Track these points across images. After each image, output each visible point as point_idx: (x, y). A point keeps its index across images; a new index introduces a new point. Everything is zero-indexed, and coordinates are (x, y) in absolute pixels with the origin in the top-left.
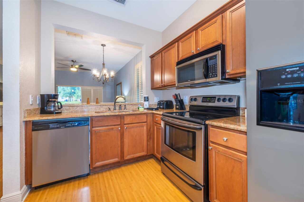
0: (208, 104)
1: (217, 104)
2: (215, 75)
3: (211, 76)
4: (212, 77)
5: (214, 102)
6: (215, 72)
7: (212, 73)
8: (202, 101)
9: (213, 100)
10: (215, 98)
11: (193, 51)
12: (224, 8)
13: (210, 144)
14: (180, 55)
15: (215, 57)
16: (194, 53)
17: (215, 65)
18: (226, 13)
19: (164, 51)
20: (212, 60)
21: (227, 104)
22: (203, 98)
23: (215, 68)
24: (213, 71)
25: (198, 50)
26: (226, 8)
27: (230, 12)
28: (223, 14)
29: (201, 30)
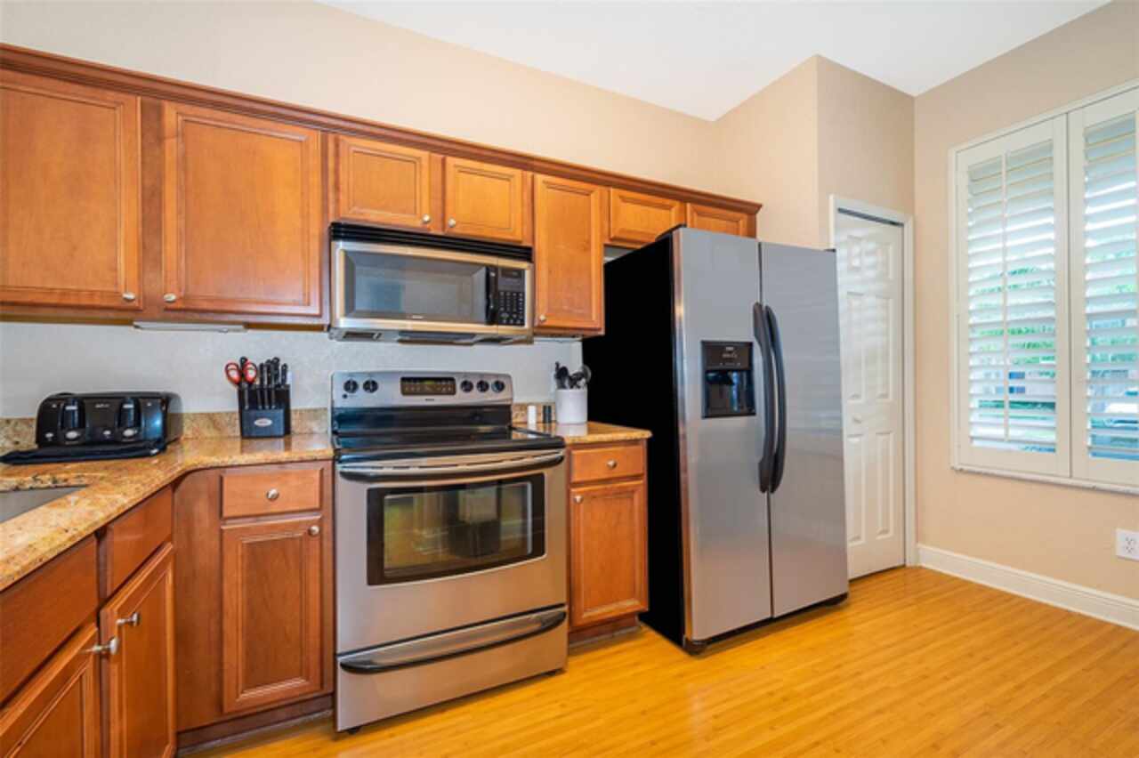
0: (433, 400)
1: (461, 398)
2: (519, 322)
3: (505, 321)
4: (508, 324)
5: (453, 392)
6: (517, 313)
7: (508, 313)
8: (404, 393)
9: (446, 386)
10: (452, 380)
11: (427, 218)
12: (531, 162)
13: (573, 490)
14: (342, 198)
15: (515, 274)
16: (428, 226)
17: (518, 293)
18: (533, 178)
19: (185, 108)
20: (509, 280)
21: (491, 397)
22: (404, 380)
23: (518, 302)
24: (512, 307)
25: (452, 227)
26: (535, 166)
27: (544, 182)
28: (525, 172)
29: (456, 166)
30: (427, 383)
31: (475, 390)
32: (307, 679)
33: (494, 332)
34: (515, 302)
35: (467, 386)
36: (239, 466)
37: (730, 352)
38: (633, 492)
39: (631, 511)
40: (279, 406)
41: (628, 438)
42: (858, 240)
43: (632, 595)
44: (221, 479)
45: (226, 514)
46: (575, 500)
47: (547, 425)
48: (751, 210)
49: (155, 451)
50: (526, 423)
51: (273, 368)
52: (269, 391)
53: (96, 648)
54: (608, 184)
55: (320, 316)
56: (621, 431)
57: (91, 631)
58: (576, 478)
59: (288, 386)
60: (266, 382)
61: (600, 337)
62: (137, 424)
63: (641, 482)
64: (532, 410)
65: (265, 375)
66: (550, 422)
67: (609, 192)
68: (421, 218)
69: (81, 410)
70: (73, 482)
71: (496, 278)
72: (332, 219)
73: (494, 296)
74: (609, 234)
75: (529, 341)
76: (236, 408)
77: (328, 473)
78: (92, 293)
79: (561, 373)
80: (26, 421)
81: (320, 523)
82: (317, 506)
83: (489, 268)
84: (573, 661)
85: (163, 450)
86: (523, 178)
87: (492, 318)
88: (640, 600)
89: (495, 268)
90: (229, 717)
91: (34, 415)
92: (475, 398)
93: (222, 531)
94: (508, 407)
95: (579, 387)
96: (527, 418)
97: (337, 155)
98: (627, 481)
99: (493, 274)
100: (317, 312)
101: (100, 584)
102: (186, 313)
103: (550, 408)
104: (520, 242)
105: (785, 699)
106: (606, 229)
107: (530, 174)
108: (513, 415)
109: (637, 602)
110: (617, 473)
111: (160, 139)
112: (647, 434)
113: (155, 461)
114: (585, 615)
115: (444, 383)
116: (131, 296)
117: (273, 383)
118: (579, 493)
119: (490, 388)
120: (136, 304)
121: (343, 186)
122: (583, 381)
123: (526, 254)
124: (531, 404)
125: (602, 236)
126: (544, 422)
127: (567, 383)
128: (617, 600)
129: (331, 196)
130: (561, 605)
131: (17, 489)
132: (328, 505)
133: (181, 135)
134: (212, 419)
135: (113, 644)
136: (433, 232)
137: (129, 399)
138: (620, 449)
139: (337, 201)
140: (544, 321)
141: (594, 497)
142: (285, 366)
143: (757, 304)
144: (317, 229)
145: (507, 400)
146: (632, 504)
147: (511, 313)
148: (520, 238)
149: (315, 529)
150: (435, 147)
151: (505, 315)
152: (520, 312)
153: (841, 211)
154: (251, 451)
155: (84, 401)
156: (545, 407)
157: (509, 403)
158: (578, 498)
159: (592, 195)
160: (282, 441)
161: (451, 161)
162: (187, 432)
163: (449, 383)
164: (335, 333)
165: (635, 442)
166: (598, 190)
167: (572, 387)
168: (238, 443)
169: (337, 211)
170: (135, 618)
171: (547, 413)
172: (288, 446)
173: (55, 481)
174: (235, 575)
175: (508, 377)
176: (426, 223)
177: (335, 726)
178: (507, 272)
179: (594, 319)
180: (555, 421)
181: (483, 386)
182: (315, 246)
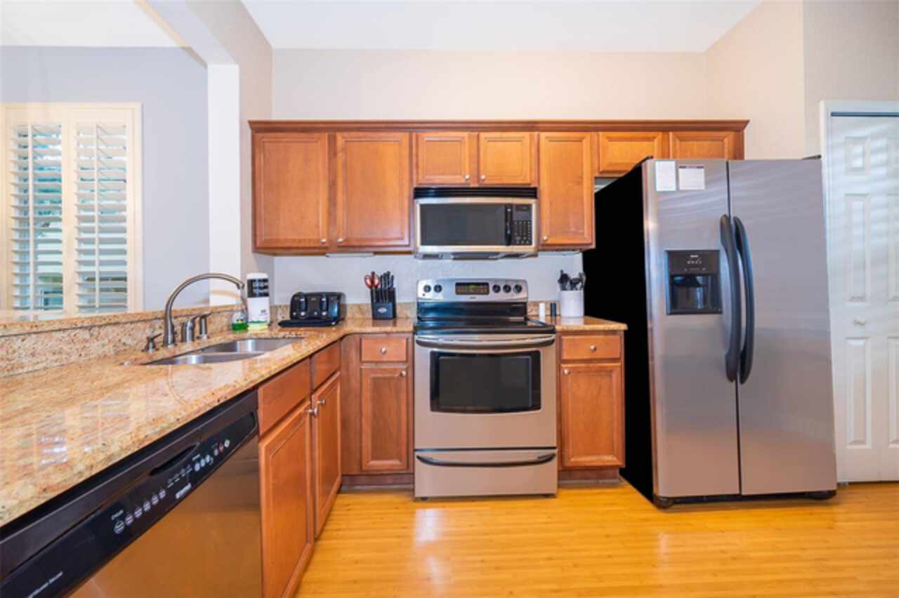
1: (492, 297)
2: (528, 242)
3: (518, 243)
4: (520, 244)
5: (487, 293)
6: (526, 236)
7: (520, 236)
8: (458, 293)
9: (484, 289)
10: (487, 284)
11: (467, 177)
12: (536, 125)
13: (564, 366)
14: (420, 171)
15: (525, 208)
16: (469, 182)
17: (527, 222)
18: (539, 136)
19: (346, 134)
20: (520, 213)
21: (513, 297)
22: (458, 284)
23: (527, 228)
24: (523, 232)
25: (483, 180)
26: (541, 127)
27: (547, 137)
28: (532, 133)
29: (486, 138)
30: (472, 287)
31: (502, 292)
32: (401, 461)
33: (510, 250)
34: (525, 228)
35: (497, 289)
36: (369, 333)
37: (694, 259)
38: (611, 371)
39: (610, 387)
40: (390, 301)
41: (607, 329)
42: (861, 140)
43: (611, 452)
44: (361, 340)
45: (363, 359)
46: (564, 373)
47: (553, 318)
48: (738, 127)
49: (333, 323)
50: (538, 316)
51: (387, 277)
52: (385, 291)
53: (310, 411)
54: (597, 130)
55: (408, 246)
56: (602, 323)
57: (308, 403)
58: (565, 357)
59: (394, 289)
60: (383, 286)
61: (592, 250)
62: (327, 310)
63: (618, 364)
64: (542, 306)
65: (383, 282)
66: (556, 315)
67: (598, 135)
68: (464, 176)
69: (306, 300)
70: (303, 336)
71: (511, 213)
72: (415, 186)
73: (510, 225)
74: (599, 168)
75: (535, 255)
76: (370, 302)
77: (410, 341)
78: (310, 240)
79: (564, 279)
80: (286, 306)
81: (407, 370)
82: (404, 359)
83: (507, 206)
84: (564, 492)
85: (337, 323)
86: (531, 138)
87: (509, 241)
88: (617, 457)
89: (511, 206)
90: (365, 473)
91: (288, 303)
92: (502, 297)
93: (361, 369)
94: (525, 304)
95: (577, 289)
96: (538, 312)
97: (417, 145)
98: (608, 362)
99: (509, 210)
100: (407, 243)
101: (311, 383)
102: (348, 248)
103: (555, 304)
104: (530, 184)
105: (734, 559)
106: (596, 166)
107: (536, 133)
108: (529, 310)
109: (615, 459)
110: (599, 355)
111: (335, 154)
112: (623, 327)
113: (334, 329)
114: (573, 460)
115: (481, 287)
116: (324, 240)
117: (387, 287)
118: (566, 368)
119: (512, 290)
120: (326, 245)
121: (421, 165)
122: (580, 284)
123: (532, 192)
124: (541, 302)
125: (592, 172)
126: (551, 315)
127: (568, 285)
128: (598, 454)
129: (414, 171)
130: (554, 448)
131: (284, 337)
132: (410, 360)
133: (344, 150)
134: (359, 306)
135: (316, 410)
136: (472, 186)
137: (324, 295)
138: (601, 337)
139: (418, 173)
140: (547, 240)
141: (579, 372)
142: (393, 277)
143: (725, 216)
144: (408, 192)
145: (524, 299)
146: (611, 381)
147: (522, 236)
148: (528, 182)
149: (404, 373)
150: (473, 128)
151: (518, 238)
152: (529, 235)
153: (833, 114)
154: (378, 325)
155: (307, 296)
156: (551, 304)
157: (525, 301)
158: (566, 371)
159: (584, 141)
160: (391, 321)
161: (483, 135)
162: (349, 315)
163: (486, 287)
164: (418, 255)
165: (614, 332)
166: (588, 135)
167: (572, 289)
168: (371, 321)
169: (418, 180)
170: (324, 402)
171: (553, 309)
172: (395, 324)
173: (296, 334)
174: (367, 394)
175: (525, 282)
176: (467, 180)
177: (414, 494)
178: (519, 207)
179: (588, 236)
180: (560, 315)
181: (507, 289)
182: (406, 203)
